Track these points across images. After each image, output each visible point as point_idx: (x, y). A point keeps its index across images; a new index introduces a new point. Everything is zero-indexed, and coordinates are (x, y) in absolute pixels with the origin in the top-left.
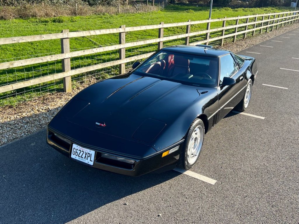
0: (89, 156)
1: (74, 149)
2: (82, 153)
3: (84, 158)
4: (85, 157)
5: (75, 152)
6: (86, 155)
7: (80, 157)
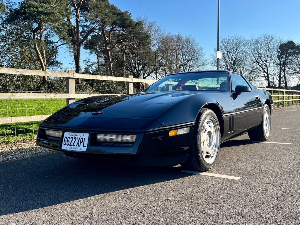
0: (82, 141)
1: (66, 138)
2: (74, 140)
3: (76, 146)
4: (78, 143)
5: (66, 141)
6: (78, 141)
7: (71, 145)
